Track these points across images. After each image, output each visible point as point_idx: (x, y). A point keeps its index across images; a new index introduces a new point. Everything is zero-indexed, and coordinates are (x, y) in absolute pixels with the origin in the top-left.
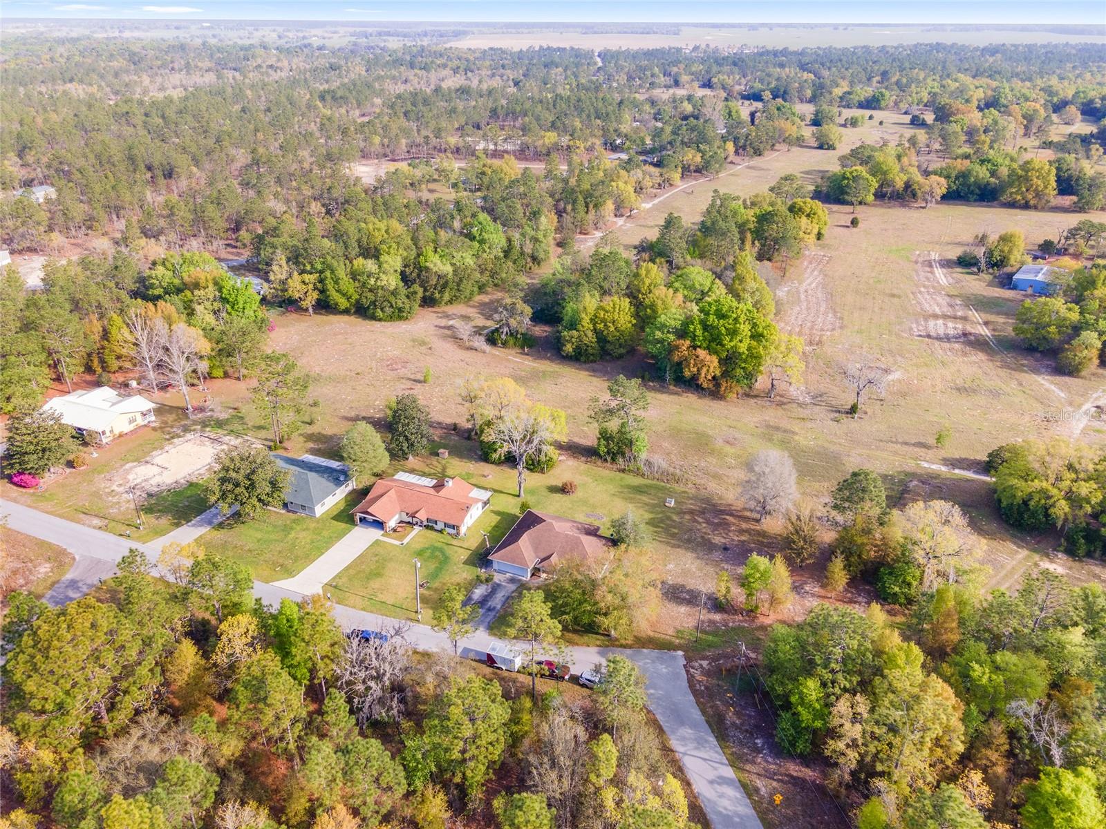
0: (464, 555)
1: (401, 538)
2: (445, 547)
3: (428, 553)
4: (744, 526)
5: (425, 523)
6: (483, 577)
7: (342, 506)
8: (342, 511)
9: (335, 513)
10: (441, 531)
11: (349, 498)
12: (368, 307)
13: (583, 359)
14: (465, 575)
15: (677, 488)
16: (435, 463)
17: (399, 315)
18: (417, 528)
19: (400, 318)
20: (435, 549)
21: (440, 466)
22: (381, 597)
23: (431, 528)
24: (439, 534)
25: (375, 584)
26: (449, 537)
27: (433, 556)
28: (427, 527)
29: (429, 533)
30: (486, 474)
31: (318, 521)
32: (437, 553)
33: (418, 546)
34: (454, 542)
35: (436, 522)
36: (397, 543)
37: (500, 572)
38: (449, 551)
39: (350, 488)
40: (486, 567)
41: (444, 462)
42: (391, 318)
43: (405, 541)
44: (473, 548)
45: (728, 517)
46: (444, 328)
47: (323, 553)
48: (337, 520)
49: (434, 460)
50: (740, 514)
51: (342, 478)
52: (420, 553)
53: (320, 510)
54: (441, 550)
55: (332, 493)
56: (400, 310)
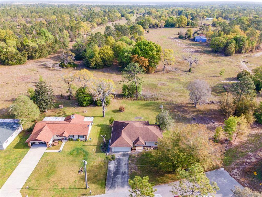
0: (94, 149)
1: (58, 148)
2: (83, 147)
3: (75, 152)
4: (192, 109)
5: (68, 138)
6: (110, 157)
7: (18, 140)
8: (19, 143)
9: (15, 145)
10: (77, 140)
11: (21, 135)
12: (5, 61)
13: (98, 68)
14: (100, 159)
15: (159, 102)
16: (59, 111)
17: (19, 62)
18: (64, 142)
19: (20, 64)
20: (78, 149)
21: (61, 112)
22: (60, 186)
23: (72, 140)
24: (76, 142)
25: (54, 178)
26: (82, 142)
27: (78, 153)
28: (69, 140)
29: (71, 142)
30: (84, 111)
31: (6, 151)
32: (80, 151)
33: (68, 150)
34: (86, 143)
35: (74, 136)
36: (57, 151)
37: (116, 152)
38: (86, 148)
39: (20, 130)
40: (108, 152)
41: (62, 110)
42: (16, 64)
43: (61, 149)
44: (96, 144)
45: (184, 108)
46: (40, 65)
47: (14, 169)
48: (18, 148)
49: (58, 110)
50: (186, 106)
51: (15, 126)
52: (71, 153)
53: (5, 146)
54: (81, 149)
55: (11, 135)
56: (20, 61)
